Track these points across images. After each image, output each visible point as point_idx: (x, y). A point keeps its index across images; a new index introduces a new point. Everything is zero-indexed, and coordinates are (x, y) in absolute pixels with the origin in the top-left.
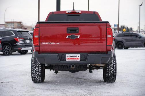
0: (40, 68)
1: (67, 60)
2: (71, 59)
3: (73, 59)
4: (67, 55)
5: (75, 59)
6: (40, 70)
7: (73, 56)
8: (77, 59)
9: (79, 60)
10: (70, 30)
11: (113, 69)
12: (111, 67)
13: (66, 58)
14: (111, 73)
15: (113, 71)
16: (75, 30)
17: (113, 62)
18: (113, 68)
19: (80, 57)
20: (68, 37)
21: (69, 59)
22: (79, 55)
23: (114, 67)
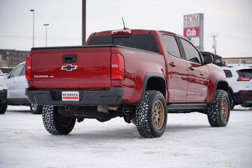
0: (52, 112)
1: (63, 100)
2: (68, 98)
3: (70, 98)
4: (63, 93)
5: (73, 98)
6: (52, 115)
7: (70, 95)
8: (76, 98)
9: (78, 100)
10: (66, 59)
11: (143, 116)
12: (142, 113)
13: (63, 96)
14: (142, 123)
15: (145, 120)
16: (71, 59)
17: (144, 106)
18: (143, 114)
19: (78, 96)
20: (64, 68)
21: (65, 98)
22: (78, 93)
23: (145, 113)
